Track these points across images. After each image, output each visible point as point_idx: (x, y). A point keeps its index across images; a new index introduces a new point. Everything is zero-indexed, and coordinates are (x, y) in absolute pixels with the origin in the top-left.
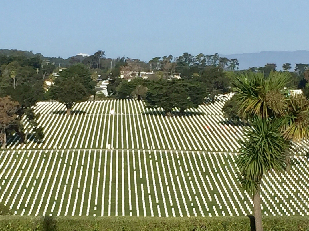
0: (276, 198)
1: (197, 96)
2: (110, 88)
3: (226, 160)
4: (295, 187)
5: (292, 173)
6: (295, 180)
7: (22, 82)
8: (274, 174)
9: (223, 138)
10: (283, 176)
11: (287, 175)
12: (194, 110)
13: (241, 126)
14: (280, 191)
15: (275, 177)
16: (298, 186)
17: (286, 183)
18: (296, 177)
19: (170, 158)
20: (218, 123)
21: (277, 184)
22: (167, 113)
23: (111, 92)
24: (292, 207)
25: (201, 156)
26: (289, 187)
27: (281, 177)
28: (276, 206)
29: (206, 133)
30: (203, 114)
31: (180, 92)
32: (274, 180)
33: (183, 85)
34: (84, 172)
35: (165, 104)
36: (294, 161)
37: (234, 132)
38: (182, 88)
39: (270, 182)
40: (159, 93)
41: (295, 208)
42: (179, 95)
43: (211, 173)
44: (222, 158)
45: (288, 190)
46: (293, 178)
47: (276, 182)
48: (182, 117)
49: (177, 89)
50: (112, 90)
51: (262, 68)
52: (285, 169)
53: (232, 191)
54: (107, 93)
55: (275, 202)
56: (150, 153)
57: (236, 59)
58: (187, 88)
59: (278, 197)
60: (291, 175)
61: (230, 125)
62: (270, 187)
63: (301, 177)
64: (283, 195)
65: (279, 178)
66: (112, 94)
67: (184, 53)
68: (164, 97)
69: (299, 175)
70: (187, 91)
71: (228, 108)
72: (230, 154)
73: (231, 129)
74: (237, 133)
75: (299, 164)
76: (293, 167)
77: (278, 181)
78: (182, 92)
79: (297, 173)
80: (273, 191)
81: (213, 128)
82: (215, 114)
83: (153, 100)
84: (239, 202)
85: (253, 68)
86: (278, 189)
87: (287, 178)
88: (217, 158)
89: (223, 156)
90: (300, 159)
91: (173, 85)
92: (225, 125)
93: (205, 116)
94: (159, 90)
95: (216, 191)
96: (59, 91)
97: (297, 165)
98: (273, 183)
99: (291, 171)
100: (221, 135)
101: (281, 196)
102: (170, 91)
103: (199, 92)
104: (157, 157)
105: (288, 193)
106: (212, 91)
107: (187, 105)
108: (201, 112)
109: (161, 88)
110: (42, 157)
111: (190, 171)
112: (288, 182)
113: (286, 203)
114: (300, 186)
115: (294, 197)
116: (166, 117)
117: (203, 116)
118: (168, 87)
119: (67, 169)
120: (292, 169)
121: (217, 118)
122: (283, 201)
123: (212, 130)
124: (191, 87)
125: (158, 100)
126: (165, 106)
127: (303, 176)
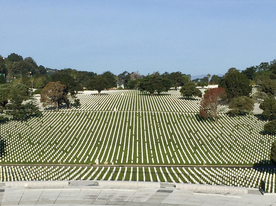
0: (209, 137)
1: (167, 85)
2: (125, 85)
3: (180, 116)
4: (221, 131)
5: (218, 123)
6: (220, 127)
7: (79, 81)
8: (208, 124)
9: (180, 105)
10: (213, 125)
11: (216, 124)
12: (166, 93)
13: (190, 100)
14: (211, 133)
15: (209, 126)
16: (222, 131)
17: (215, 129)
18: (221, 125)
19: (149, 115)
20: (178, 99)
21: (210, 129)
22: (151, 94)
23: (126, 86)
24: (219, 142)
25: (166, 114)
26: (217, 131)
27: (212, 126)
28: (209, 142)
29: (171, 103)
30: (170, 95)
31: (157, 83)
32: (208, 127)
33: (160, 79)
34: (98, 123)
35: (149, 89)
36: (219, 117)
37: (186, 103)
38: (159, 80)
39: (205, 128)
40: (146, 83)
41: (221, 143)
42: (157, 84)
43: (172, 124)
44: (178, 115)
45: (217, 133)
46: (219, 126)
47: (209, 128)
48: (159, 96)
49: (156, 81)
50: (126, 85)
51: (202, 79)
52: (214, 121)
53: (183, 133)
54: (124, 87)
55: (209, 139)
56: (138, 113)
57: (190, 75)
58: (162, 81)
59: (211, 137)
60: (218, 125)
61: (184, 100)
62: (206, 131)
63: (224, 125)
64: (214, 136)
65: (211, 126)
66: (126, 87)
67: (165, 72)
68: (149, 85)
69: (223, 124)
70: (162, 82)
71: (183, 90)
72: (183, 113)
73: (184, 101)
74: (188, 103)
75: (222, 118)
76: (219, 120)
77: (210, 128)
78: (159, 82)
79: (222, 123)
80: (208, 133)
81: (175, 101)
82: (176, 95)
83: (143, 87)
84: (187, 140)
85: (198, 79)
86: (210, 132)
87: (216, 126)
88: (175, 115)
89: (179, 114)
90: (222, 116)
91: (154, 79)
92: (182, 99)
93: (171, 95)
94: (147, 81)
95: (173, 133)
96: (94, 83)
97: (221, 119)
98: (208, 129)
99: (218, 122)
100: (179, 104)
101: (212, 136)
102: (153, 82)
103: (167, 83)
104: (141, 115)
105: (216, 134)
106: (175, 84)
107: (161, 90)
108: (169, 94)
109: (148, 81)
110: (76, 115)
111: (159, 122)
112: (216, 128)
113: (215, 140)
114: (223, 130)
115: (220, 136)
116: (150, 96)
117: (170, 96)
118: (151, 80)
119: (89, 121)
120: (219, 121)
121: (177, 96)
122: (213, 139)
123: (174, 102)
124: (164, 80)
125: (146, 87)
126: (150, 90)
127: (225, 125)
